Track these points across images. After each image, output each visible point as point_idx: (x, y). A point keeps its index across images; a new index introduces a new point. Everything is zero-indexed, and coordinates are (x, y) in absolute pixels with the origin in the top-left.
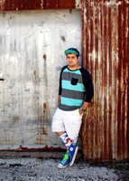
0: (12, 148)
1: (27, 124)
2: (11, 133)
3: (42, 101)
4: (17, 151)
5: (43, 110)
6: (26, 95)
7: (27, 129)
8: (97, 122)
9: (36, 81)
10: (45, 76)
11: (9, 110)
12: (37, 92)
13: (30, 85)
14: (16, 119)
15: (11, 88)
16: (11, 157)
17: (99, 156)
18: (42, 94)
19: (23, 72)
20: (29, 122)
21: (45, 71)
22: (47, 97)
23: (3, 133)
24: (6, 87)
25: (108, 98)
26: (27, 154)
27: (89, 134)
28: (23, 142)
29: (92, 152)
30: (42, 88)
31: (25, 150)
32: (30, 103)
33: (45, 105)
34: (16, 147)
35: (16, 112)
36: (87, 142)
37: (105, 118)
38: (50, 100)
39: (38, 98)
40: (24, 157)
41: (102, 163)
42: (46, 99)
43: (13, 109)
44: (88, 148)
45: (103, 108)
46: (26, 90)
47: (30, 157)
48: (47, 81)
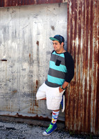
0: (11, 114)
1: (23, 96)
2: (11, 103)
3: (35, 79)
4: (15, 117)
5: (35, 86)
6: (23, 73)
7: (22, 101)
8: (78, 99)
9: (31, 62)
10: (38, 58)
11: (10, 84)
12: (31, 72)
13: (26, 65)
14: (15, 92)
15: (12, 67)
16: (9, 122)
17: (79, 129)
18: (35, 73)
19: (21, 55)
21: (38, 55)
22: (38, 76)
23: (5, 102)
24: (8, 66)
25: (88, 79)
26: (21, 120)
27: (71, 109)
28: (19, 110)
29: (73, 124)
30: (35, 68)
31: (20, 117)
32: (26, 80)
33: (37, 82)
34: (14, 114)
35: (15, 86)
36: (69, 115)
37: (86, 97)
38: (41, 79)
39: (32, 76)
40: (19, 122)
41: (81, 134)
42: (38, 77)
43: (13, 84)
44: (70, 121)
45: (84, 88)
46: (23, 70)
47: (23, 123)
48: (39, 62)
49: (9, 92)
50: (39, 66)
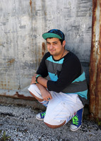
0: (8, 94)
1: (24, 68)
2: (7, 77)
3: (40, 41)
4: (14, 98)
6: (21, 33)
7: (23, 74)
9: (33, 14)
10: (44, 7)
12: (34, 30)
13: (25, 20)
14: (11, 61)
16: (5, 104)
20: (26, 65)
26: (23, 102)
28: (19, 88)
30: (39, 23)
31: (21, 97)
32: (26, 42)
33: (44, 46)
34: (12, 93)
35: (11, 53)
39: (35, 37)
40: (19, 105)
43: (8, 50)
46: (21, 27)
47: (25, 106)
48: (45, 14)
49: (3, 62)
50: (45, 20)
